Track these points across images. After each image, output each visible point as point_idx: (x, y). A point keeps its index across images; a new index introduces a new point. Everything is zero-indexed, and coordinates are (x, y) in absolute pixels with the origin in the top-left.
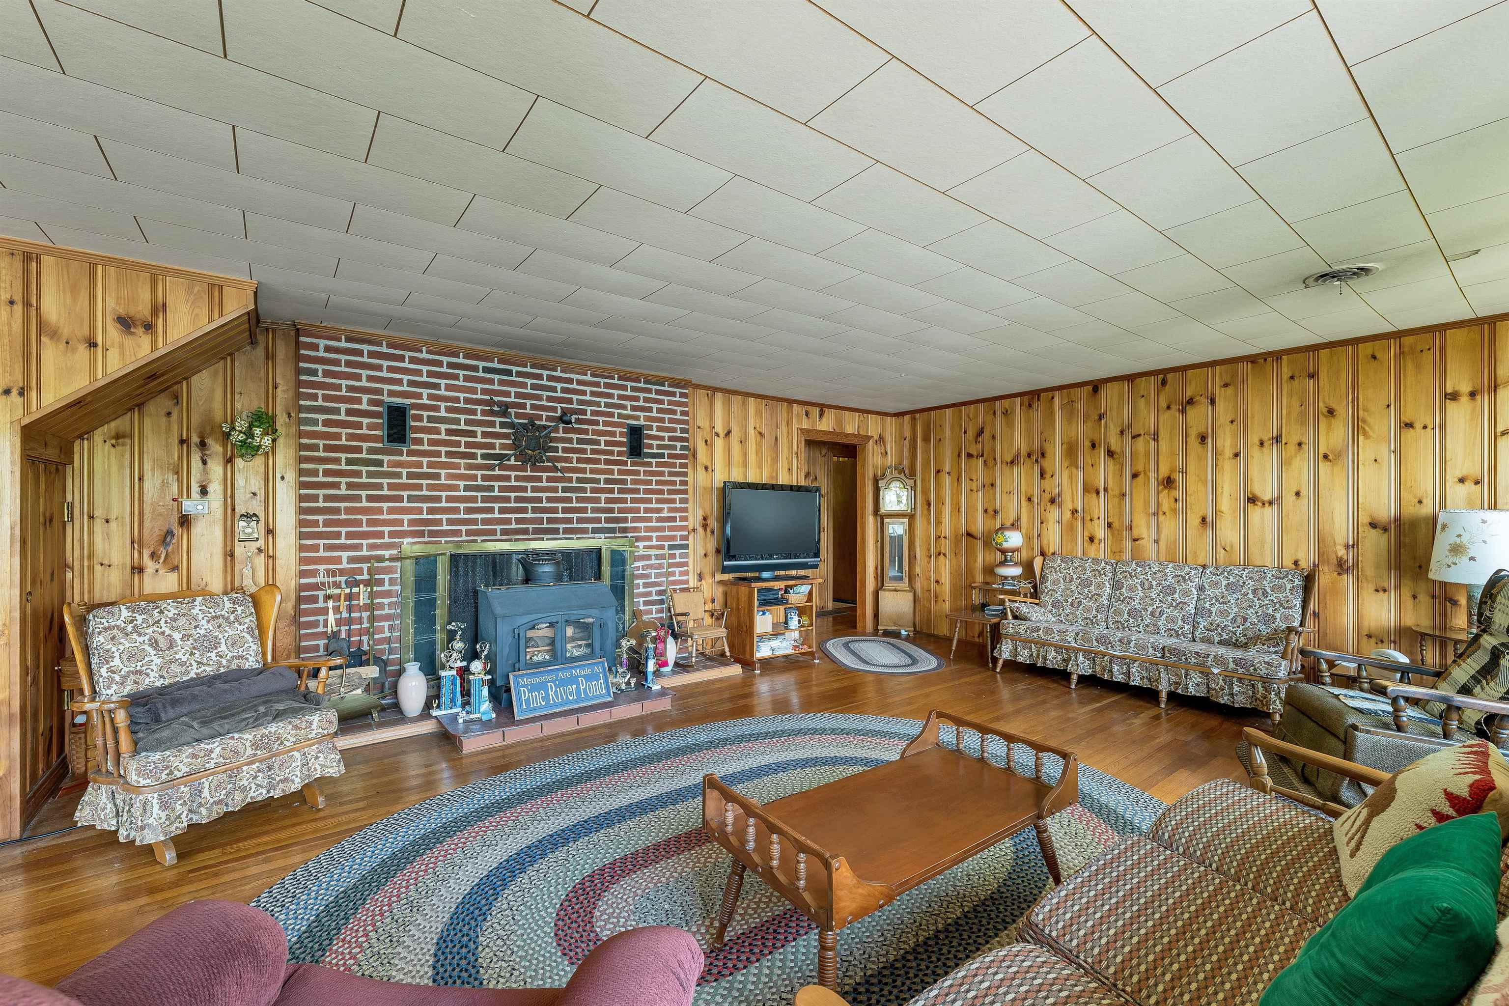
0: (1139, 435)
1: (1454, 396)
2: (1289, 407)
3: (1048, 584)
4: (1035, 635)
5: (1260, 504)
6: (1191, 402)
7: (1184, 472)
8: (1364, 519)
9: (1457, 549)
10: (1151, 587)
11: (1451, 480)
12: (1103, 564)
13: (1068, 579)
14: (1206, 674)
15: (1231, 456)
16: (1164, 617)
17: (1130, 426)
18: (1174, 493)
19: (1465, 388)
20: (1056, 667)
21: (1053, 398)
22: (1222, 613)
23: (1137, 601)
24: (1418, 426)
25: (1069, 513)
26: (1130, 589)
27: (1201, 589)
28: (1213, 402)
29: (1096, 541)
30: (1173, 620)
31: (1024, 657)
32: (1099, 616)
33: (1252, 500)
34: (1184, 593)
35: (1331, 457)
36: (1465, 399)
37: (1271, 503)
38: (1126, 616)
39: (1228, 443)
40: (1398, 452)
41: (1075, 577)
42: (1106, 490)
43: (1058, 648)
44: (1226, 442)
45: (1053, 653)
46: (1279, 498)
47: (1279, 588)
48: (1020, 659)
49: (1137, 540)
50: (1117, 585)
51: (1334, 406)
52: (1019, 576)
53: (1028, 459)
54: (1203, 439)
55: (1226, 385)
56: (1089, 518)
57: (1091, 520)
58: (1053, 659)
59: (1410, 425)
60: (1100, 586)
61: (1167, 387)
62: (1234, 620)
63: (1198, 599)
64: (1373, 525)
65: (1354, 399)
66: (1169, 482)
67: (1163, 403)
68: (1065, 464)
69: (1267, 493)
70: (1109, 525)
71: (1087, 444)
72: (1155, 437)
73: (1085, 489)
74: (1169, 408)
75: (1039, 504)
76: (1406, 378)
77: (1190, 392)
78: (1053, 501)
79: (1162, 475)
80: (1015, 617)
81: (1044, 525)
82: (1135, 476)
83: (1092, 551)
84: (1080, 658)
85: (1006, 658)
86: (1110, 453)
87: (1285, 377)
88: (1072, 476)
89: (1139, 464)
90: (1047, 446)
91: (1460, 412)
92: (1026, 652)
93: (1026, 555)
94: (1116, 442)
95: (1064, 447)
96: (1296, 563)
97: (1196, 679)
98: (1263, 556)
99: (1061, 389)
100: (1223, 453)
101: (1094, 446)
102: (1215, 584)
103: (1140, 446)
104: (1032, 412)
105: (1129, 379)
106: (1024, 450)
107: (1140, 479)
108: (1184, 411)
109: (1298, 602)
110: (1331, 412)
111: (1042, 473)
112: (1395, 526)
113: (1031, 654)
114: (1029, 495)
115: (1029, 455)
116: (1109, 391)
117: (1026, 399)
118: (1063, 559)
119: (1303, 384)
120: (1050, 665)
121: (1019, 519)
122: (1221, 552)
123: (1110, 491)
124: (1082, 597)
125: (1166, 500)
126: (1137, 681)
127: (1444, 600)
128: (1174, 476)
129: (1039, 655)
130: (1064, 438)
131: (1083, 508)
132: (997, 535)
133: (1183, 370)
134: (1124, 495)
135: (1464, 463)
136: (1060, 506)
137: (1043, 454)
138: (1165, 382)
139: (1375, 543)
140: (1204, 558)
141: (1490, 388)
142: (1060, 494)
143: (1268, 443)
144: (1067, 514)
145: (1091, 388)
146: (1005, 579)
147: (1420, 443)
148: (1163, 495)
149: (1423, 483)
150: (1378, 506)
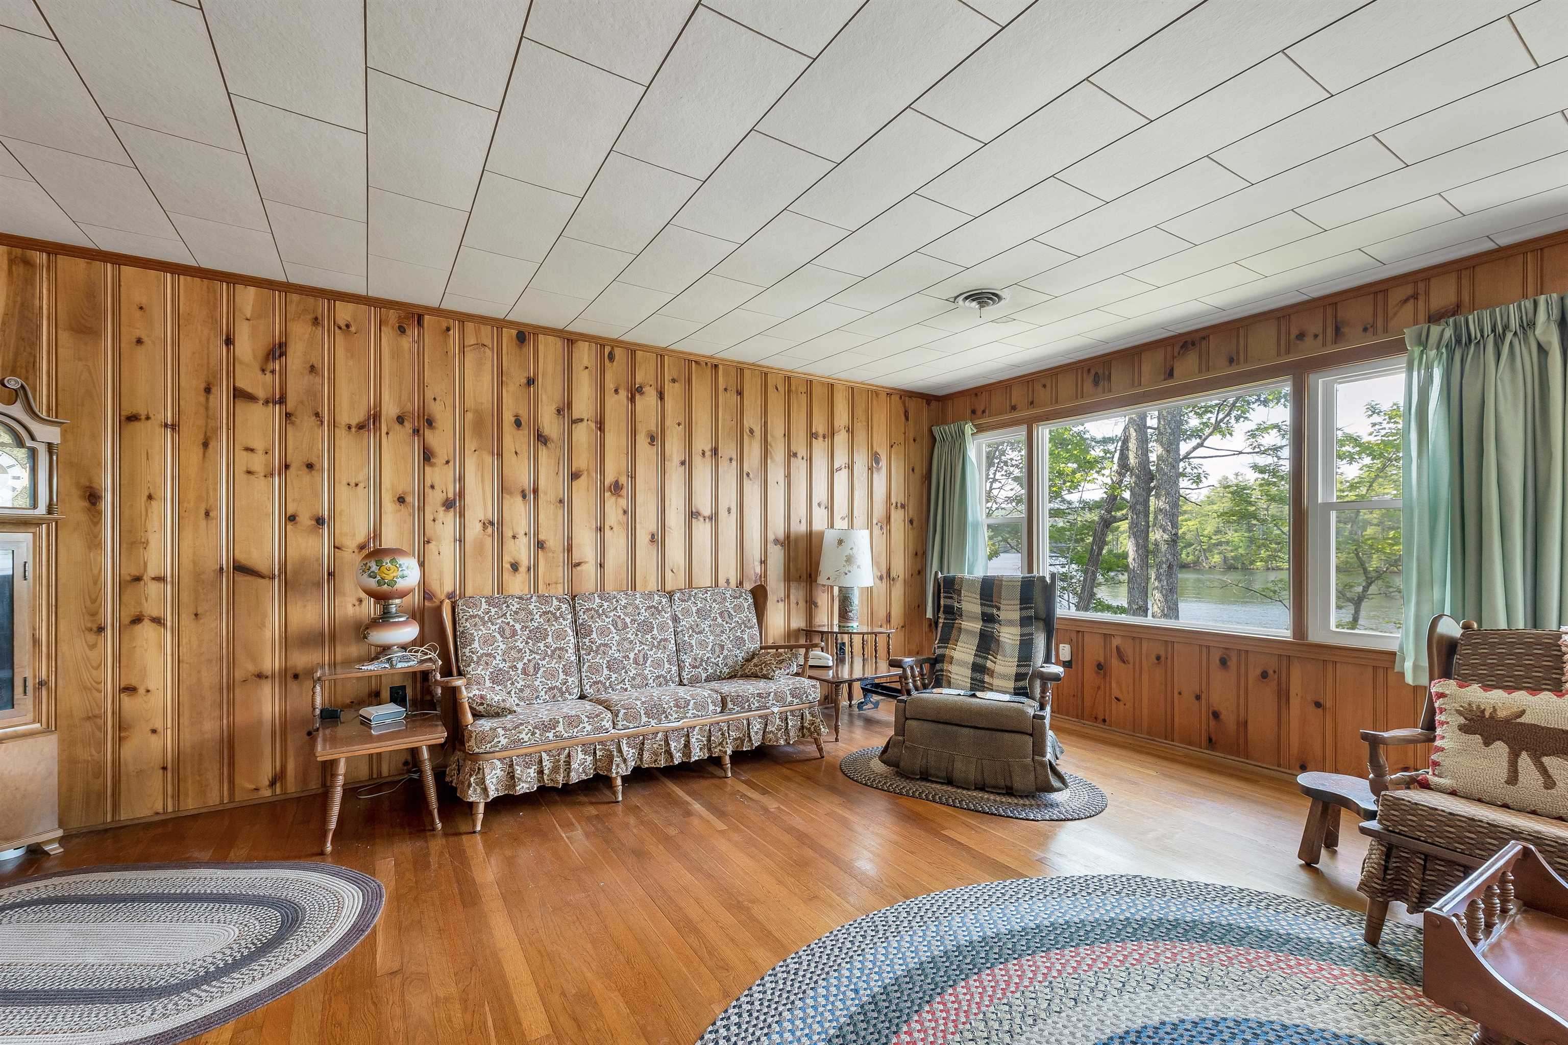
0: (582, 420)
1: (816, 437)
2: (724, 420)
5: (701, 519)
6: (641, 390)
7: (633, 477)
8: (770, 536)
9: (850, 559)
10: (626, 626)
11: (815, 505)
12: (555, 603)
13: (508, 633)
14: (765, 718)
15: (679, 465)
16: (649, 662)
17: (570, 405)
18: (623, 502)
19: (821, 432)
20: (584, 777)
21: (448, 329)
23: (614, 648)
24: (799, 456)
25: (479, 526)
26: (603, 632)
27: (675, 619)
28: (661, 396)
29: (523, 569)
30: (659, 664)
31: (526, 783)
33: (695, 515)
34: (662, 628)
35: (751, 476)
36: (821, 439)
37: (710, 518)
38: (605, 671)
39: (675, 450)
40: (788, 476)
41: (518, 627)
42: (536, 491)
43: (589, 748)
44: (674, 448)
45: (581, 756)
46: (717, 513)
48: (522, 788)
49: (578, 564)
50: (580, 630)
51: (755, 429)
52: (417, 642)
53: (397, 427)
54: (652, 439)
55: (674, 381)
56: (510, 534)
57: (514, 537)
58: (580, 766)
59: (795, 455)
60: (560, 635)
61: (615, 363)
63: (676, 633)
64: (776, 541)
65: (766, 423)
66: (616, 488)
67: (610, 385)
68: (470, 445)
69: (706, 511)
70: (540, 545)
71: (508, 418)
72: (601, 426)
73: (503, 489)
74: (616, 391)
75: (422, 509)
76: (794, 415)
77: (639, 379)
78: (448, 504)
79: (609, 479)
80: (477, 715)
81: (432, 547)
82: (575, 476)
83: (517, 585)
84: (625, 748)
85: (493, 794)
86: (541, 439)
87: (721, 387)
88: (481, 466)
89: (582, 460)
90: (438, 410)
91: (820, 447)
92: (532, 772)
93: (415, 599)
94: (550, 424)
95: (469, 416)
96: (728, 582)
97: (757, 726)
98: (703, 578)
99: (463, 318)
100: (671, 460)
101: (518, 423)
102: (687, 612)
103: (583, 435)
104: (406, 343)
105: (570, 339)
106: (390, 410)
107: (583, 481)
108: (632, 400)
109: (755, 621)
110: (751, 431)
111: (427, 456)
112: (788, 542)
113: (541, 772)
114: (400, 492)
115: (400, 420)
116: (541, 348)
117: (392, 315)
118: (490, 601)
119: (734, 398)
120: (574, 778)
121: (377, 534)
122: (669, 575)
123: (541, 495)
124: (538, 657)
125: (614, 509)
126: (697, 754)
127: (811, 604)
128: (623, 480)
129: (555, 769)
130: (469, 403)
131: (501, 522)
132: (379, 564)
133: (632, 350)
134: (561, 501)
135: (820, 492)
136: (462, 515)
137: (430, 423)
138: (611, 357)
139: (777, 556)
140: (652, 585)
141: (831, 434)
142: (462, 494)
143: (708, 454)
144: (474, 529)
145: (514, 332)
146: (385, 649)
147: (799, 467)
148: (610, 503)
149: (802, 506)
150: (778, 524)
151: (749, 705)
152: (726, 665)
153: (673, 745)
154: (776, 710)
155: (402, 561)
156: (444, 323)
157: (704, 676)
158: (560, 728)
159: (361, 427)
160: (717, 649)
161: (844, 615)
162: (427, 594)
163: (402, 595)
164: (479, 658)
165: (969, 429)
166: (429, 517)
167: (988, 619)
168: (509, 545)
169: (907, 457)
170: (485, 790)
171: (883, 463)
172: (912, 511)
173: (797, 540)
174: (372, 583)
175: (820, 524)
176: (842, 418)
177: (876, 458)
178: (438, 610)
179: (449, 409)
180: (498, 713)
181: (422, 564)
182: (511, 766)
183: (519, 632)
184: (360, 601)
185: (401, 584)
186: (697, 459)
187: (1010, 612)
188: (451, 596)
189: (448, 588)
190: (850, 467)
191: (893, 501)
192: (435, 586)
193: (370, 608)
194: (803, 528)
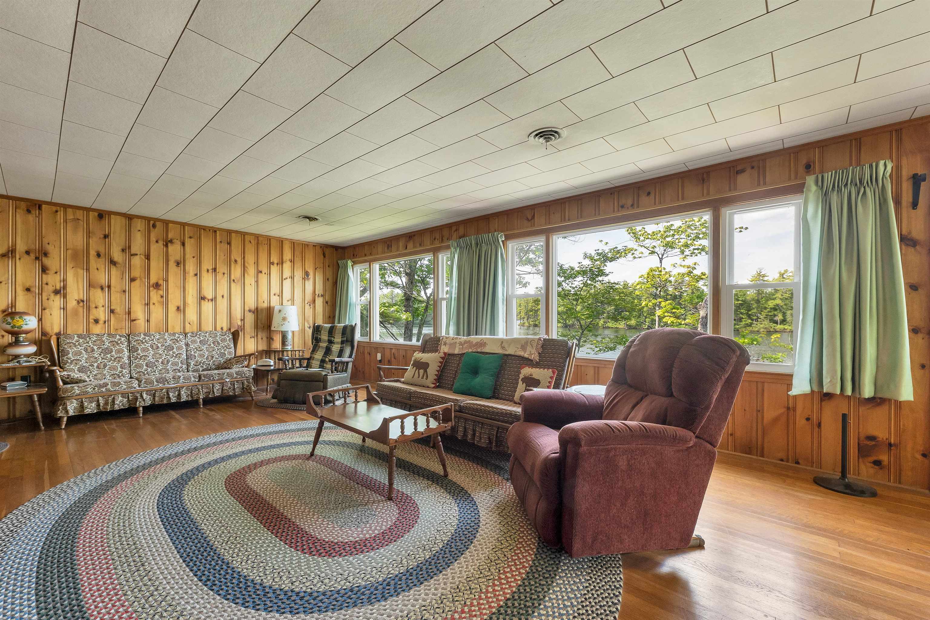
0: (137, 255)
1: (273, 264)
2: (220, 255)
3: (70, 355)
4: (104, 390)
5: (207, 300)
6: (171, 241)
7: (167, 281)
8: (247, 308)
9: (284, 319)
10: (158, 347)
11: (272, 294)
12: (118, 337)
13: (89, 350)
14: (222, 384)
15: (193, 275)
16: (170, 363)
17: (130, 247)
18: (161, 292)
19: (276, 262)
20: (122, 407)
21: (57, 211)
22: (202, 356)
23: (150, 357)
24: (263, 272)
25: (75, 303)
26: (144, 350)
27: (187, 345)
28: (183, 244)
29: (101, 322)
30: (176, 364)
31: (91, 408)
32: (124, 371)
33: (203, 298)
34: (179, 348)
35: (236, 281)
36: (276, 265)
37: (212, 300)
38: (145, 367)
39: (191, 269)
40: (257, 282)
41: (95, 348)
42: (109, 287)
43: (125, 395)
44: (191, 267)
45: (120, 398)
46: (216, 298)
47: (223, 340)
48: (87, 411)
49: (135, 320)
50: (132, 349)
51: (237, 260)
52: (35, 354)
53: (26, 256)
54: (178, 264)
55: (190, 237)
56: (94, 306)
57: (96, 307)
58: (120, 403)
59: (261, 272)
60: (120, 351)
61: (156, 229)
62: (207, 358)
63: (187, 351)
64: (250, 311)
65: (244, 257)
66: (157, 286)
67: (153, 239)
68: (70, 265)
69: (210, 296)
70: (112, 311)
71: (93, 253)
72: (148, 257)
73: (91, 285)
74: (157, 242)
75: (41, 294)
76: (260, 254)
77: (170, 236)
78: (57, 292)
79: (153, 280)
80: (65, 383)
81: (47, 311)
82: (133, 280)
83: (97, 329)
84: (145, 396)
85: (71, 413)
86: (113, 263)
87: (218, 241)
88: (76, 275)
89: (136, 273)
90: (50, 248)
91: (275, 269)
92: (94, 405)
93: (37, 335)
94: (117, 255)
95: (69, 252)
96: (222, 329)
97: (217, 387)
98: (208, 326)
99: (66, 207)
100: (189, 273)
101: (99, 255)
102: (194, 342)
103: (137, 261)
104: (31, 218)
105: (130, 218)
106: (21, 247)
107: (137, 283)
108: (166, 246)
109: (233, 346)
110: (236, 261)
111: (44, 270)
112: (256, 311)
113: (98, 405)
114: (27, 285)
115: (28, 253)
116: (113, 221)
117: (23, 205)
118: (79, 336)
119: (226, 246)
120: (117, 407)
121: (13, 305)
122: (187, 325)
123: (112, 288)
124: (106, 361)
125: (155, 296)
126: (184, 398)
127: (270, 339)
128: (161, 282)
129: (106, 403)
130: (69, 245)
131: (88, 300)
132: (13, 319)
133: (166, 223)
134: (124, 291)
135: (275, 288)
136: (65, 296)
137: (46, 254)
138: (154, 226)
139: (250, 319)
140: (178, 329)
141: (281, 263)
142: (65, 287)
143: (210, 271)
144: (72, 304)
145: (96, 214)
146: (17, 357)
147: (263, 279)
148: (153, 293)
149: (264, 295)
150: (251, 303)
151: (213, 378)
152: (214, 365)
153: (171, 395)
154: (228, 380)
155: (27, 317)
156: (54, 209)
157: (201, 369)
158: (109, 386)
159: (4, 255)
160: (210, 358)
161: (284, 343)
162: (44, 333)
163: (26, 332)
164: (72, 361)
165: (350, 263)
166: (45, 298)
167: (330, 342)
168: (94, 312)
169: (324, 273)
170: (67, 412)
171: (311, 276)
172: (327, 298)
173: (262, 310)
174: (8, 327)
175: (275, 302)
176: (288, 255)
177: (307, 274)
178: (49, 341)
179: (57, 249)
180: (77, 381)
181: (40, 320)
182: (82, 402)
183: (96, 350)
184: (3, 336)
185: (25, 328)
186: (204, 273)
187: (338, 339)
188: (58, 335)
189: (56, 330)
190: (292, 278)
191: (317, 293)
192: (48, 329)
193: (9, 339)
194: (265, 305)
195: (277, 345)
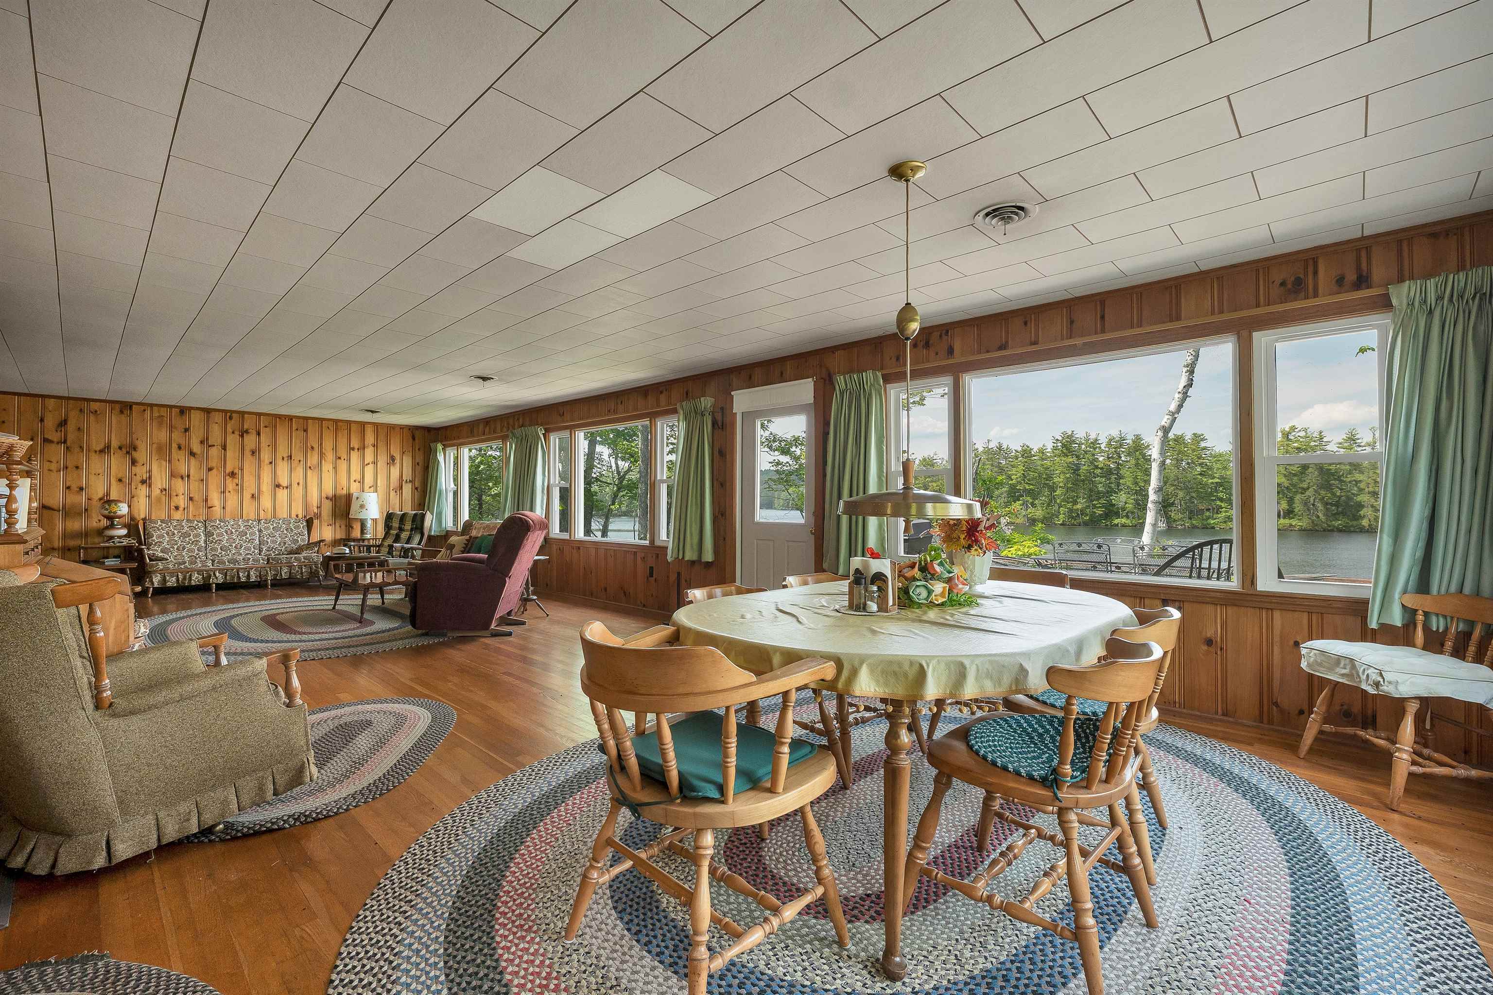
0: (214, 446)
1: (353, 449)
2: (295, 443)
3: (154, 538)
4: (182, 567)
5: (282, 488)
6: (247, 432)
7: (242, 470)
8: (324, 495)
9: (362, 506)
10: (232, 533)
11: (352, 481)
12: (196, 522)
13: (171, 533)
14: (290, 567)
15: (268, 463)
16: (243, 548)
17: (207, 439)
18: (236, 481)
19: (356, 447)
20: (198, 583)
21: (145, 411)
22: (273, 542)
23: (225, 541)
24: (343, 459)
25: (158, 491)
26: (219, 535)
27: (260, 531)
28: (259, 434)
29: (181, 509)
30: (249, 549)
31: (172, 582)
32: (201, 553)
33: (278, 486)
34: (252, 534)
35: (312, 468)
36: (356, 450)
37: (287, 488)
38: (219, 551)
39: (266, 457)
40: (335, 468)
41: (176, 532)
42: (188, 476)
43: (199, 572)
44: (266, 456)
45: (196, 575)
46: (291, 485)
47: (297, 527)
48: (169, 584)
49: (211, 507)
50: (208, 534)
51: (314, 446)
52: (125, 536)
53: (119, 451)
54: (253, 453)
55: (266, 427)
56: (175, 494)
57: (177, 495)
58: (196, 579)
59: (340, 458)
60: (197, 535)
61: (232, 420)
62: (280, 544)
63: (260, 537)
64: (327, 498)
65: (321, 444)
66: (233, 475)
67: (229, 430)
68: (155, 458)
69: (284, 482)
70: (191, 499)
71: (174, 446)
72: (224, 448)
73: (172, 475)
74: (233, 433)
75: (130, 484)
76: (339, 439)
77: (246, 427)
78: (143, 482)
79: (228, 470)
80: (151, 560)
81: (135, 499)
82: (210, 469)
83: (177, 515)
84: (217, 574)
85: (156, 585)
86: (192, 454)
87: (294, 429)
88: (160, 466)
89: (213, 463)
90: (138, 443)
91: (355, 455)
92: (174, 579)
93: (127, 520)
94: (196, 448)
95: (155, 446)
96: (297, 516)
97: (285, 570)
98: (283, 513)
99: (152, 406)
100: (264, 461)
101: (180, 448)
102: (267, 528)
103: (214, 452)
104: (123, 417)
105: (207, 411)
106: (115, 444)
107: (214, 471)
108: (242, 436)
109: (306, 532)
110: (312, 448)
111: (134, 462)
112: (334, 499)
113: (178, 580)
114: (119, 476)
115: (120, 448)
116: (192, 416)
117: (117, 407)
118: (162, 521)
119: (301, 433)
120: (193, 583)
121: (108, 494)
122: (262, 512)
123: (191, 477)
124: (185, 544)
125: (231, 484)
126: (253, 579)
127: (349, 527)
128: (236, 471)
129: (184, 578)
130: (155, 440)
131: (170, 488)
132: (110, 505)
133: (242, 414)
134: (202, 480)
135: (355, 475)
136: (150, 486)
137: (135, 449)
138: (231, 418)
139: (327, 506)
140: (252, 516)
141: (362, 448)
142: (150, 478)
143: (286, 459)
144: (156, 492)
145: (178, 410)
146: (112, 538)
147: (343, 465)
148: (229, 480)
149: (344, 481)
150: (328, 489)
151: (283, 562)
152: (285, 550)
153: (241, 574)
154: (296, 564)
155: (120, 504)
156: (143, 408)
157: (272, 554)
158: (187, 565)
159: (101, 451)
160: (282, 544)
161: (363, 532)
162: (132, 519)
163: (120, 517)
164: (156, 543)
165: (440, 447)
166: (133, 487)
167: (401, 529)
168: (175, 498)
169: (413, 458)
170: (153, 584)
171: (398, 461)
172: (417, 484)
173: (340, 497)
174: (106, 512)
175: (354, 488)
176: (370, 438)
177: (393, 459)
178: (137, 525)
179: (144, 443)
180: (162, 559)
181: (129, 506)
182: (165, 576)
184: (100, 521)
185: (119, 513)
186: (280, 463)
187: (408, 526)
188: (144, 520)
189: (142, 516)
190: (375, 463)
191: (405, 479)
192: (136, 516)
193: (105, 522)
194: (344, 492)
195: (356, 533)
